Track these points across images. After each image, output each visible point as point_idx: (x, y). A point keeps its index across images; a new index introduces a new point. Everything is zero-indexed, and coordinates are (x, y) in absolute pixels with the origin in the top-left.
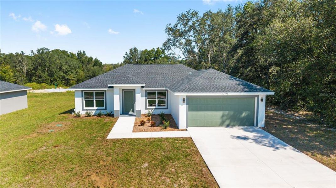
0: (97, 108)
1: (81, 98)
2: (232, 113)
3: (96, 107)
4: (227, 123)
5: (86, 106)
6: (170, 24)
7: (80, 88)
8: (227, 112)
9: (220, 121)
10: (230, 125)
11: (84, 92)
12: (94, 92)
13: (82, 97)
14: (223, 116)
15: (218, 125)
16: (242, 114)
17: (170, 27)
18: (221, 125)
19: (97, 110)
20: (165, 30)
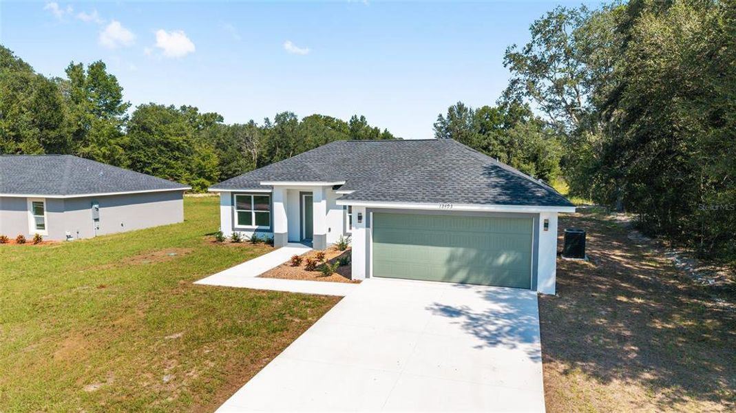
0: (256, 227)
1: (230, 207)
2: (472, 253)
3: (256, 225)
4: (461, 275)
5: (239, 223)
6: (515, 45)
7: (228, 189)
8: (461, 250)
9: (443, 271)
10: (469, 282)
11: (235, 195)
12: (252, 196)
13: (233, 204)
14: (451, 259)
15: (441, 279)
16: (498, 256)
17: (513, 51)
18: (447, 278)
19: (257, 230)
20: (504, 60)
